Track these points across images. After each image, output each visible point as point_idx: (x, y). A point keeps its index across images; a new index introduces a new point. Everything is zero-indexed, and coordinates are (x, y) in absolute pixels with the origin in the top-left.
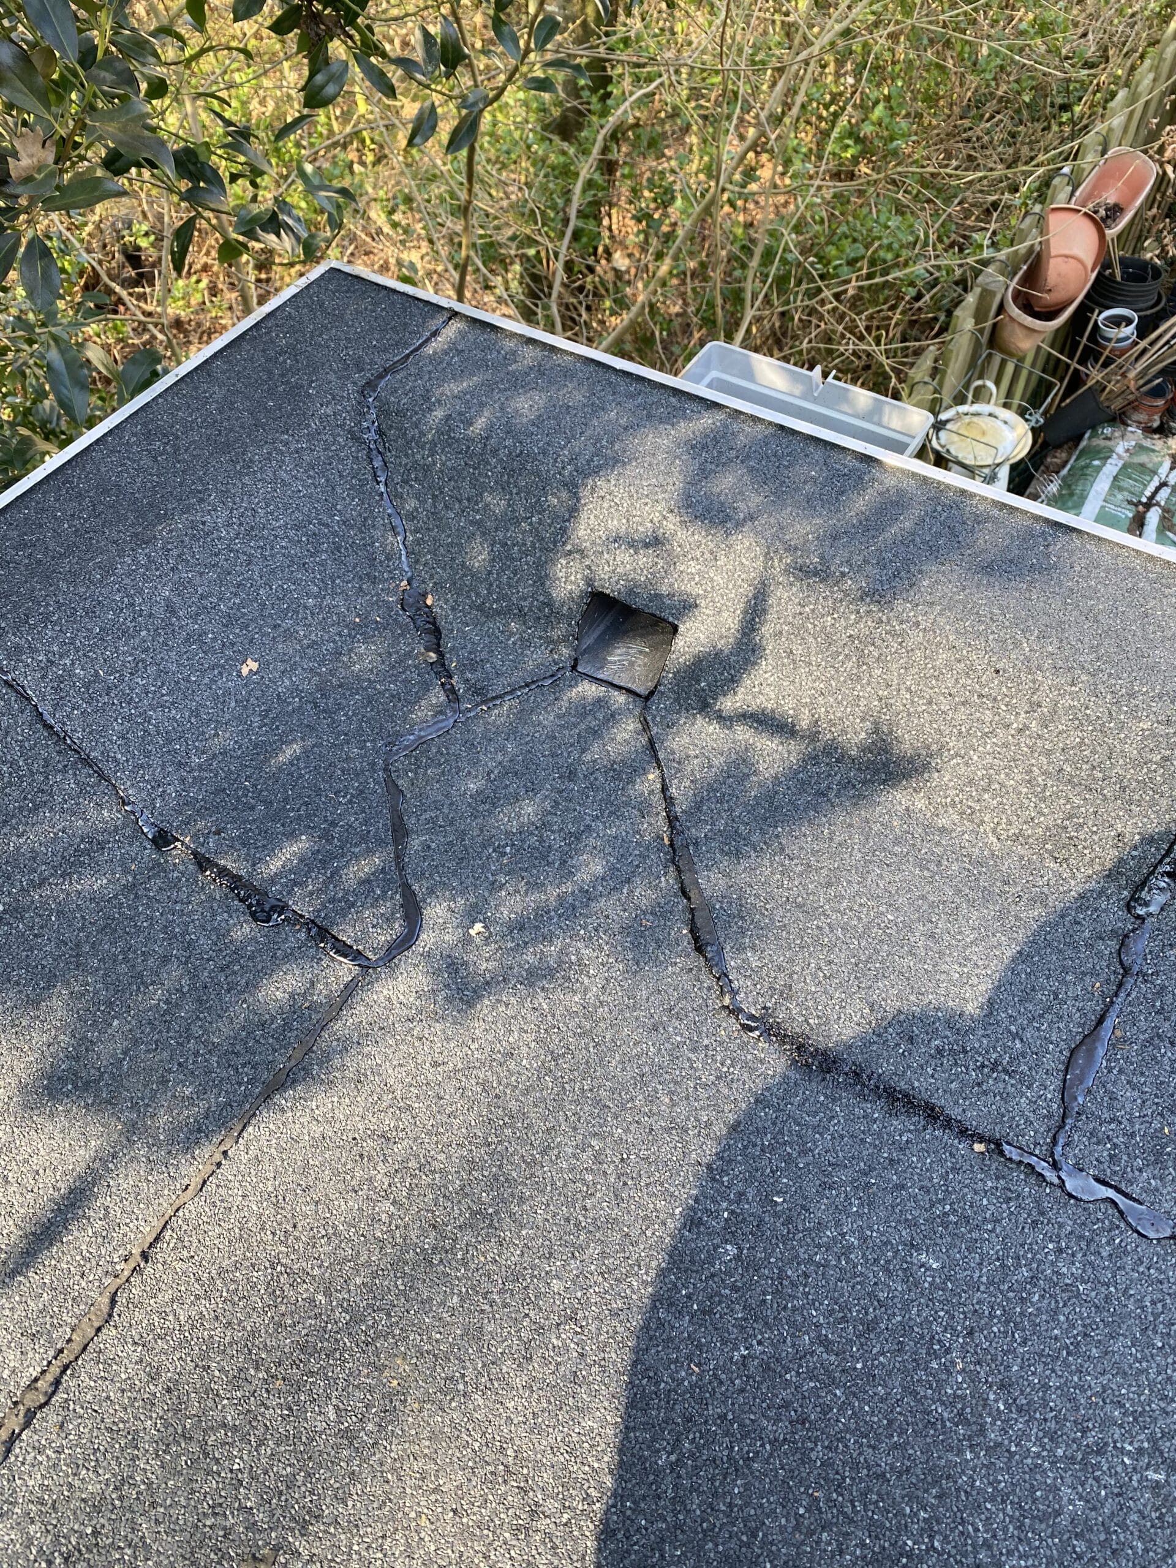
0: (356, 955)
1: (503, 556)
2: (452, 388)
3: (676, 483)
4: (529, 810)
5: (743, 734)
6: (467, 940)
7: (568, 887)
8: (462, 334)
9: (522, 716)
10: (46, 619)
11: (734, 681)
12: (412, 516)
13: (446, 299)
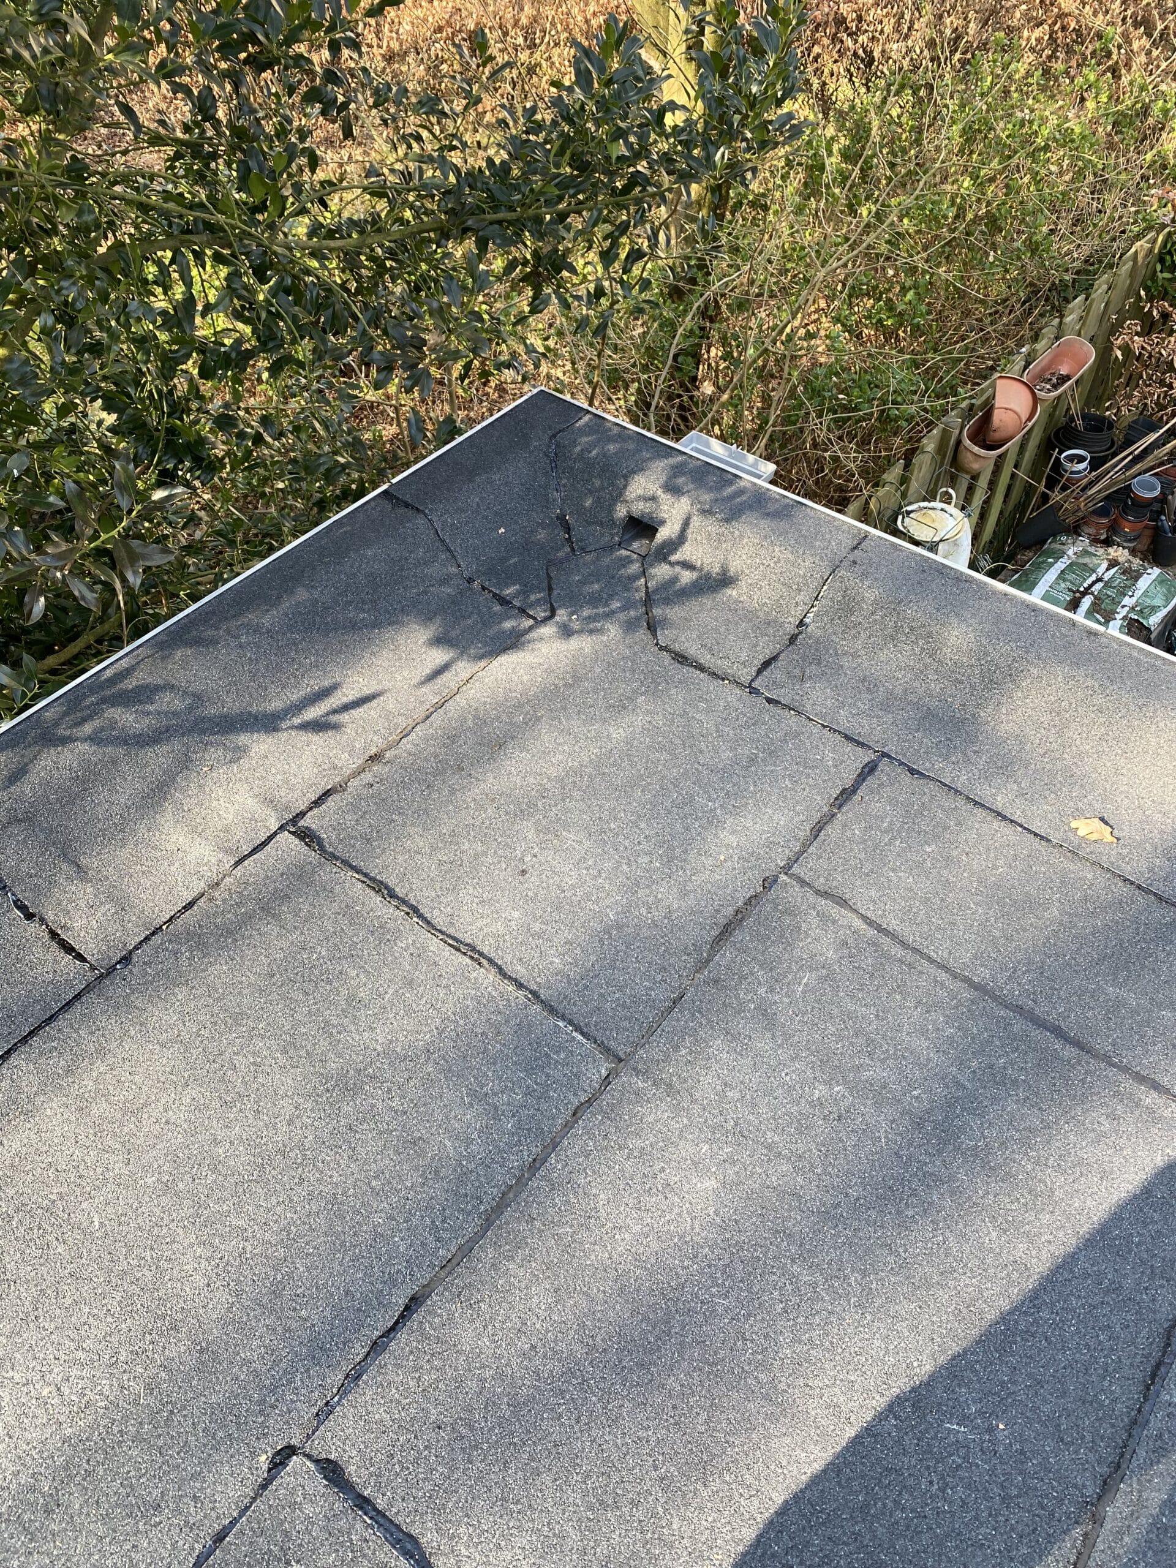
0: (534, 618)
1: (598, 501)
2: (584, 439)
3: (663, 479)
4: (596, 587)
5: (677, 569)
6: (570, 620)
7: (607, 609)
8: (591, 420)
9: (598, 559)
10: (441, 501)
11: (676, 549)
12: (564, 486)
13: (586, 406)
